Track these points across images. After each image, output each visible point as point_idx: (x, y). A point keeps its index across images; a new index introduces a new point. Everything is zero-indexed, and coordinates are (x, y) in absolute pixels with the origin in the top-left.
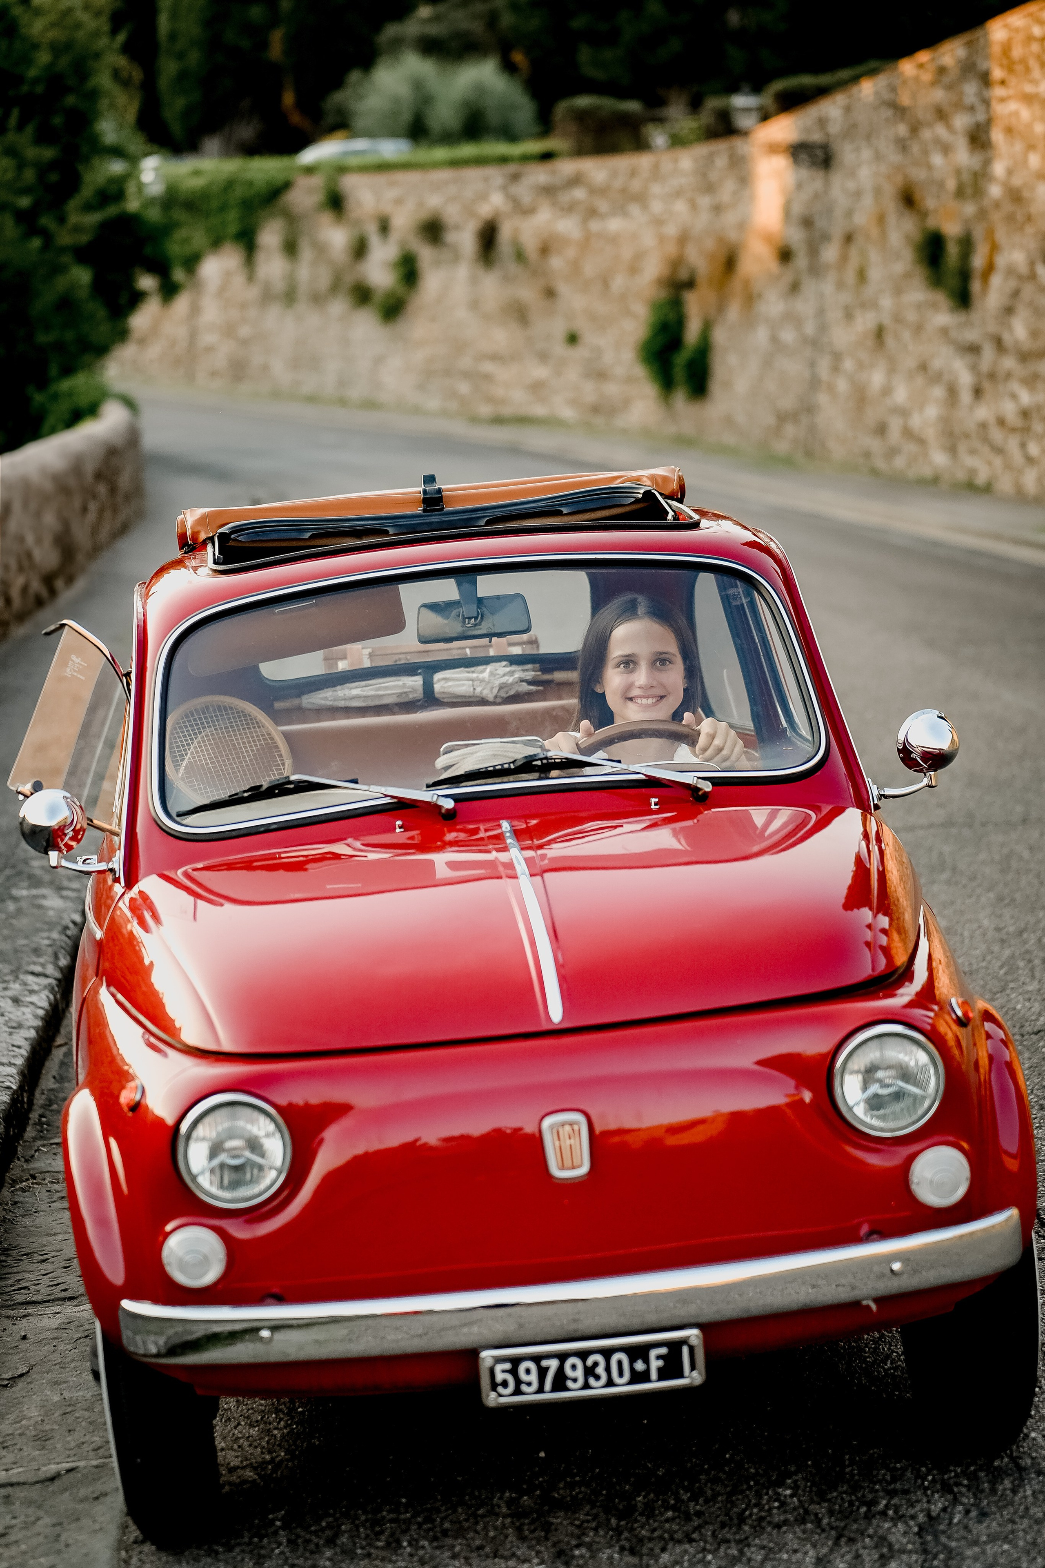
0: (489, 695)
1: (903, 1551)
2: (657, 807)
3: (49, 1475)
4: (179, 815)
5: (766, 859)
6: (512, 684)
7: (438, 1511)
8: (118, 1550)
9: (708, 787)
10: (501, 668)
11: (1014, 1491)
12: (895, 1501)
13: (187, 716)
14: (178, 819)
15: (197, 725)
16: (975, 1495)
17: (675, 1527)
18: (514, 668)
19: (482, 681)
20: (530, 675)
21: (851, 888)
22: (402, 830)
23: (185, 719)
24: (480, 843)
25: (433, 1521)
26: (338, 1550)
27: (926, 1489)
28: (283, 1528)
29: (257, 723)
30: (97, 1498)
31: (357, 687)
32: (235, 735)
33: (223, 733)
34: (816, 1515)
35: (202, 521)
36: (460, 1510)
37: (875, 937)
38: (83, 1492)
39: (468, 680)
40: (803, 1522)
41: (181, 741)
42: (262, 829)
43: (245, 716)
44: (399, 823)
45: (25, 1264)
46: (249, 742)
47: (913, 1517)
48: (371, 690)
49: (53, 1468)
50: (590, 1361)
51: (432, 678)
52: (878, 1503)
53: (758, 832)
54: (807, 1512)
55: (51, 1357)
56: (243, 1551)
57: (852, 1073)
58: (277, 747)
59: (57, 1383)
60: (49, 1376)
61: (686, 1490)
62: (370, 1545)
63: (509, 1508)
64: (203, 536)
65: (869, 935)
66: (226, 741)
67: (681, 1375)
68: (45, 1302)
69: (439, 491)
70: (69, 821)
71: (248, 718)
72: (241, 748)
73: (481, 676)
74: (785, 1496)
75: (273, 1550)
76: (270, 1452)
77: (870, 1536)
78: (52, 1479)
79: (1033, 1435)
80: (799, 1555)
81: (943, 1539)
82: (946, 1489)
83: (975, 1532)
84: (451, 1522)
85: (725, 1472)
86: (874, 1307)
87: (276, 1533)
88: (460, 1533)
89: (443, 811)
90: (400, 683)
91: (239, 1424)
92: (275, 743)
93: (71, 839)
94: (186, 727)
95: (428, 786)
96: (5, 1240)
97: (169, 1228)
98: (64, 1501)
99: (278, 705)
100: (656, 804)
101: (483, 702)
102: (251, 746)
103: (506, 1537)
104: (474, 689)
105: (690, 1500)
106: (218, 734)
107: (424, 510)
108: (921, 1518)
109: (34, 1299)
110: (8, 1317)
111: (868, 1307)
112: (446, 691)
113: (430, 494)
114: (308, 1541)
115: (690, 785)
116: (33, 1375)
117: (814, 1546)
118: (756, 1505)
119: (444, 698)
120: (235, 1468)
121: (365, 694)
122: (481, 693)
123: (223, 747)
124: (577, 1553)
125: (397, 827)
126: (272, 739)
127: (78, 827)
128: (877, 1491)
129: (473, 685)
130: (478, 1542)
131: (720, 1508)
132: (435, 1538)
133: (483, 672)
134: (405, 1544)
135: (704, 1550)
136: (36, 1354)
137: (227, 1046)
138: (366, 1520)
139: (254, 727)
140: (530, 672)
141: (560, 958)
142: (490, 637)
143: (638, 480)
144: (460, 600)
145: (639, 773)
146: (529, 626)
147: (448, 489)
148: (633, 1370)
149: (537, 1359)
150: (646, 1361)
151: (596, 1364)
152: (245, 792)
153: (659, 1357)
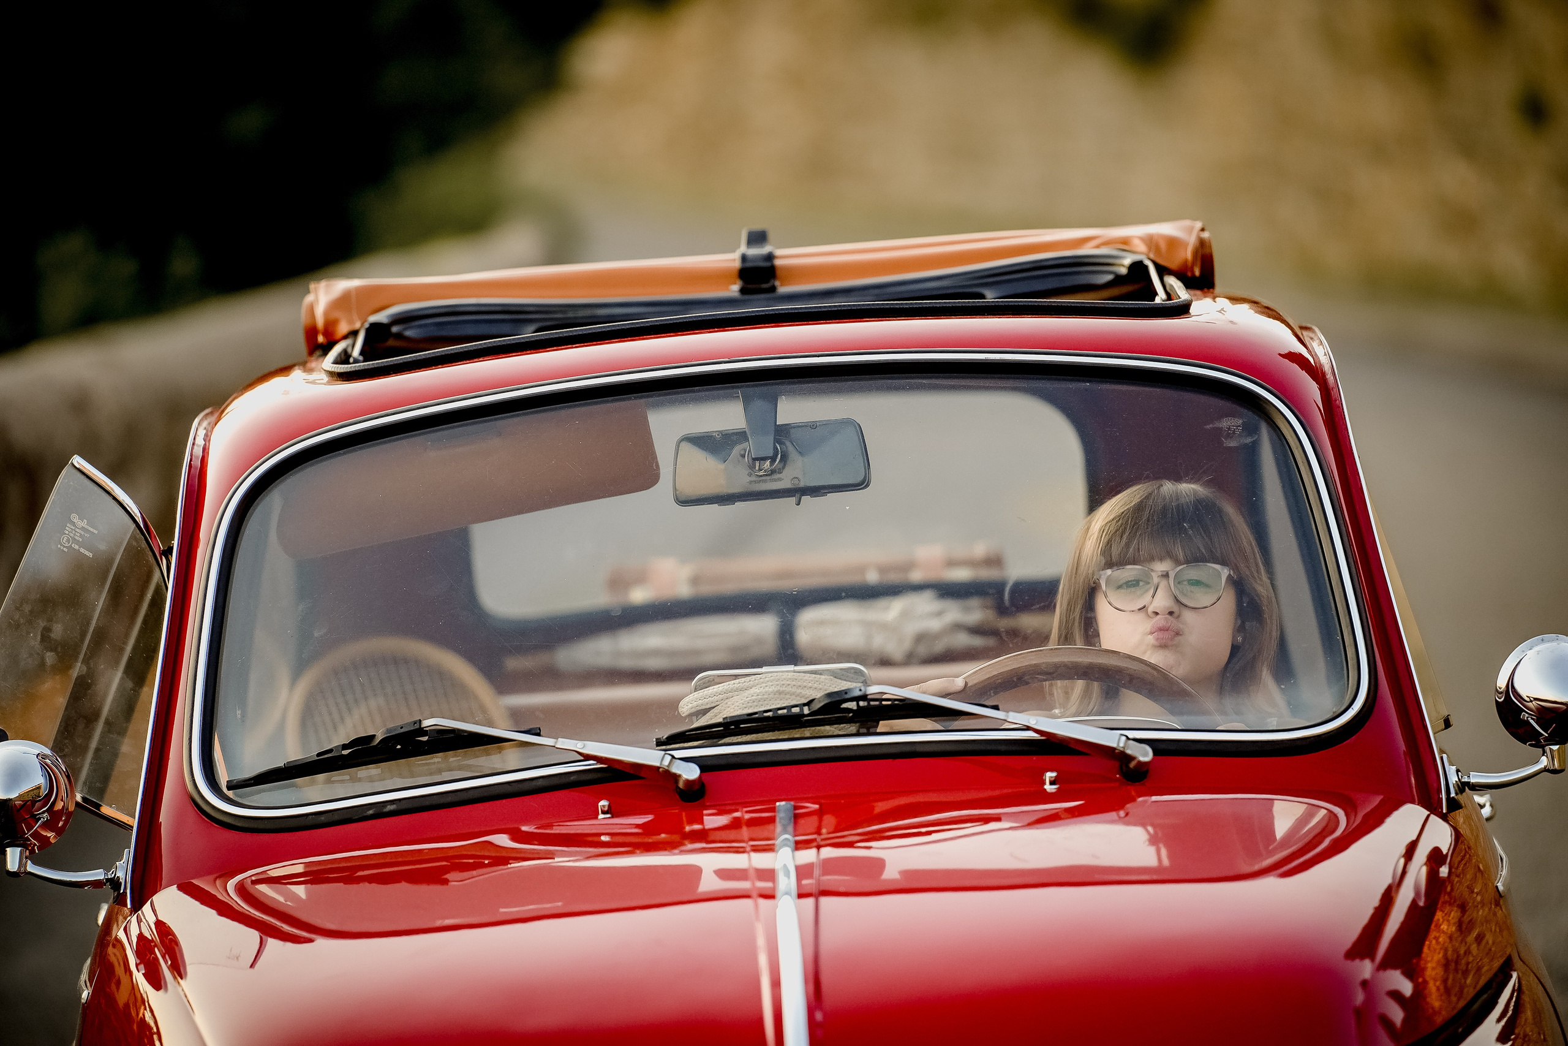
0: (895, 649)
2: (1054, 789)
4: (229, 788)
6: (939, 633)
9: (1146, 755)
14: (231, 793)
18: (946, 604)
20: (973, 617)
22: (608, 815)
35: (343, 302)
39: (859, 622)
44: (604, 803)
51: (795, 619)
64: (343, 328)
69: (770, 257)
70: (44, 792)
71: (447, 677)
73: (883, 616)
89: (681, 785)
90: (736, 627)
93: (46, 826)
95: (661, 743)
107: (743, 291)
113: (752, 261)
115: (1113, 749)
122: (882, 645)
125: (600, 810)
127: (59, 806)
133: (888, 610)
141: (819, 1016)
142: (798, 495)
143: (1124, 243)
144: (747, 430)
145: (1028, 728)
146: (865, 477)
147: (787, 255)
152: (345, 747)
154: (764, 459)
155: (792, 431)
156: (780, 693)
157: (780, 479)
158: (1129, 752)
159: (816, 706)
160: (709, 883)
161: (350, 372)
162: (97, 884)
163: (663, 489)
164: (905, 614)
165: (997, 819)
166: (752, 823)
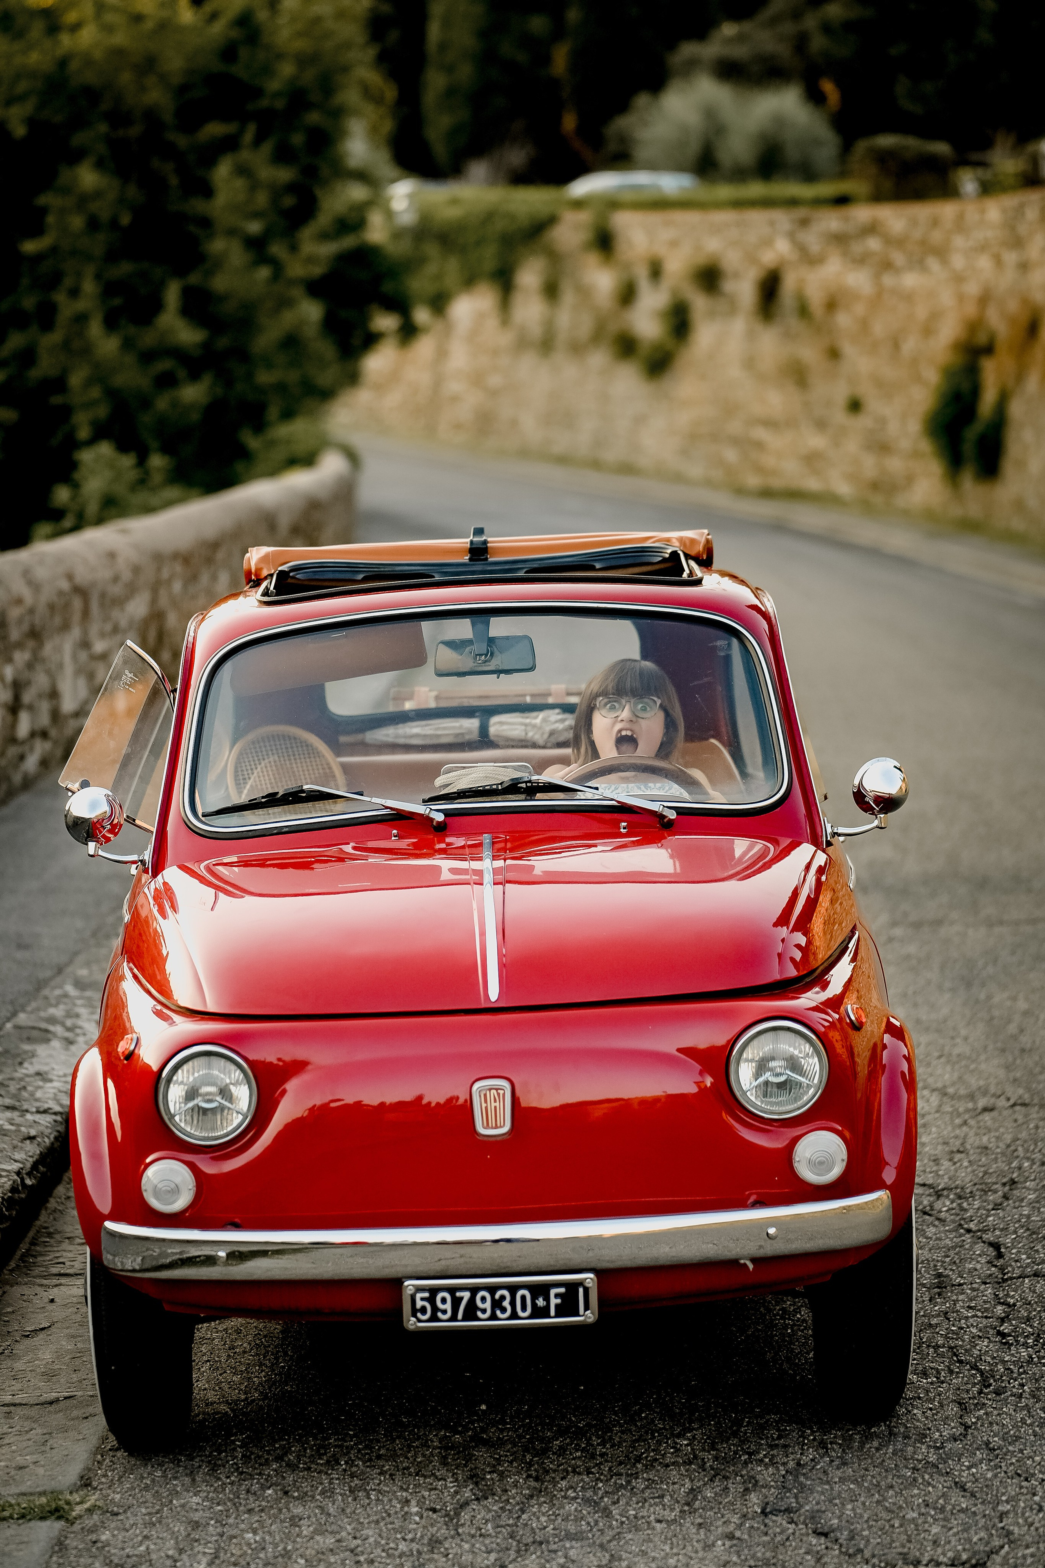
0: (539, 739)
1: (765, 1486)
2: (625, 830)
3: (48, 1399)
4: (203, 816)
7: (378, 1441)
8: (95, 1454)
9: (673, 816)
10: (554, 715)
11: (877, 1449)
12: (775, 1452)
13: (258, 742)
14: (204, 819)
15: (262, 752)
16: (844, 1450)
17: (579, 1463)
18: (564, 716)
19: (533, 726)
22: (396, 838)
23: (252, 746)
24: (460, 852)
25: (371, 1448)
26: (284, 1464)
27: (804, 1444)
28: (241, 1447)
29: (317, 751)
30: (87, 1418)
31: (417, 726)
34: (703, 1459)
35: (265, 559)
36: (398, 1442)
38: (75, 1413)
39: (521, 724)
40: (690, 1463)
43: (307, 746)
44: (394, 831)
45: (66, 1245)
47: (784, 1464)
48: (429, 729)
49: (54, 1395)
50: (497, 1296)
51: (488, 721)
52: (759, 1453)
54: (696, 1457)
55: (73, 1317)
56: (202, 1461)
57: (747, 1061)
59: (73, 1337)
60: (68, 1331)
61: (598, 1437)
62: (312, 1462)
63: (440, 1443)
64: (265, 572)
65: (782, 947)
67: (577, 1313)
68: (77, 1275)
69: (485, 542)
70: (107, 816)
73: (533, 721)
74: (681, 1445)
75: (228, 1462)
76: (245, 1393)
77: (742, 1476)
78: (51, 1403)
79: (915, 1411)
80: (676, 1486)
81: (802, 1479)
82: (823, 1445)
83: (830, 1475)
84: (387, 1449)
85: (636, 1426)
87: (234, 1449)
88: (393, 1456)
89: (434, 823)
91: (225, 1372)
93: (109, 832)
95: (425, 801)
96: (53, 1226)
97: (149, 1160)
98: (57, 1418)
99: (342, 739)
100: (624, 828)
101: (534, 745)
103: (432, 1461)
104: (526, 734)
105: (598, 1444)
107: (471, 559)
108: (791, 1464)
109: (68, 1271)
110: (42, 1285)
111: (746, 1266)
112: (500, 733)
113: (476, 544)
114: (259, 1457)
115: (656, 812)
116: (53, 1329)
117: (692, 1481)
118: (653, 1450)
120: (212, 1404)
121: (423, 732)
122: (532, 737)
124: (488, 1477)
125: (393, 835)
126: (330, 768)
127: (116, 823)
128: (762, 1444)
129: (526, 730)
130: (405, 1465)
131: (622, 1452)
132: (370, 1460)
133: (536, 718)
134: (343, 1463)
135: (598, 1479)
136: (57, 1313)
137: (212, 1007)
138: (315, 1445)
139: (314, 756)
141: (503, 949)
142: (498, 673)
143: (667, 540)
144: (473, 639)
145: (613, 799)
146: (533, 665)
147: (494, 541)
148: (534, 1304)
149: (452, 1290)
150: (547, 1299)
151: (503, 1298)
152: (263, 797)
153: (557, 1296)
154: (481, 655)
155: (496, 640)
156: (487, 776)
157: (489, 665)
158: (664, 813)
159: (506, 784)
160: (446, 876)
161: (268, 601)
164: (544, 720)
165: (594, 846)
166: (471, 846)
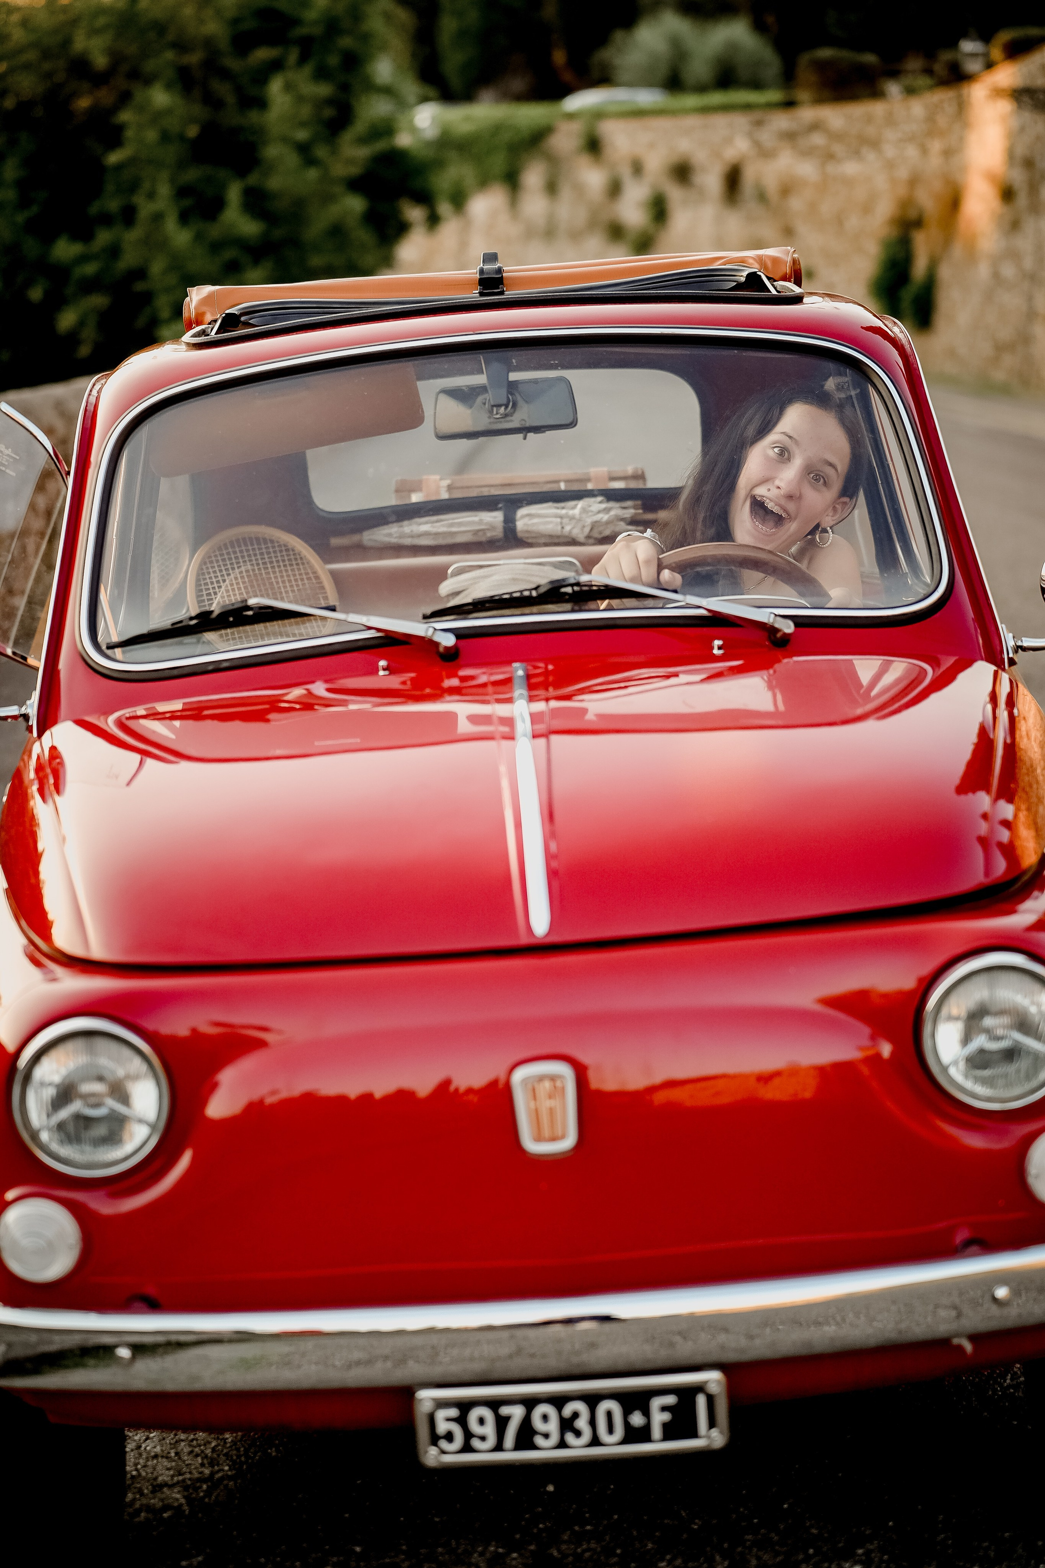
0: (579, 533)
2: (721, 652)
4: (109, 647)
5: (871, 726)
6: (608, 523)
9: (789, 627)
10: (596, 504)
13: (220, 549)
14: (109, 652)
15: (230, 559)
18: (611, 504)
19: (572, 518)
20: (629, 513)
21: (970, 765)
22: (387, 673)
23: (217, 553)
24: (480, 690)
29: (301, 558)
31: (426, 523)
32: (274, 572)
33: (259, 569)
35: (208, 300)
37: (992, 830)
39: (556, 516)
41: (210, 578)
42: (211, 668)
43: (287, 550)
44: (383, 663)
46: (290, 581)
48: (443, 526)
50: (568, 1411)
51: (515, 513)
53: (862, 691)
57: (951, 1018)
58: (323, 588)
64: (209, 318)
65: (983, 828)
66: (263, 579)
67: (694, 1434)
69: (500, 271)
71: (291, 553)
72: (279, 588)
73: (571, 512)
86: (968, 1347)
89: (441, 649)
90: (476, 519)
92: (321, 583)
94: (217, 561)
95: (425, 617)
97: (10, 1195)
99: (335, 541)
100: (720, 648)
101: (573, 542)
102: (291, 586)
104: (563, 528)
106: (253, 570)
107: (481, 289)
111: (960, 1348)
112: (530, 528)
113: (487, 273)
115: (766, 623)
119: (528, 538)
121: (434, 530)
122: (570, 532)
123: (259, 585)
125: (380, 668)
126: (317, 578)
129: (561, 523)
133: (574, 508)
137: (98, 952)
139: (298, 564)
140: (629, 510)
141: (553, 847)
142: (524, 433)
143: (742, 261)
144: (487, 385)
145: (699, 607)
146: (574, 419)
147: (511, 269)
148: (627, 1425)
149: (494, 1404)
150: (647, 1413)
151: (576, 1415)
152: (191, 619)
153: (664, 1409)
154: (499, 406)
155: (520, 386)
156: (514, 580)
157: (511, 421)
158: (776, 625)
159: (542, 590)
160: (464, 727)
161: (201, 343)
162: (15, 717)
163: (427, 428)
164: (584, 510)
165: (676, 675)
166: (495, 683)
